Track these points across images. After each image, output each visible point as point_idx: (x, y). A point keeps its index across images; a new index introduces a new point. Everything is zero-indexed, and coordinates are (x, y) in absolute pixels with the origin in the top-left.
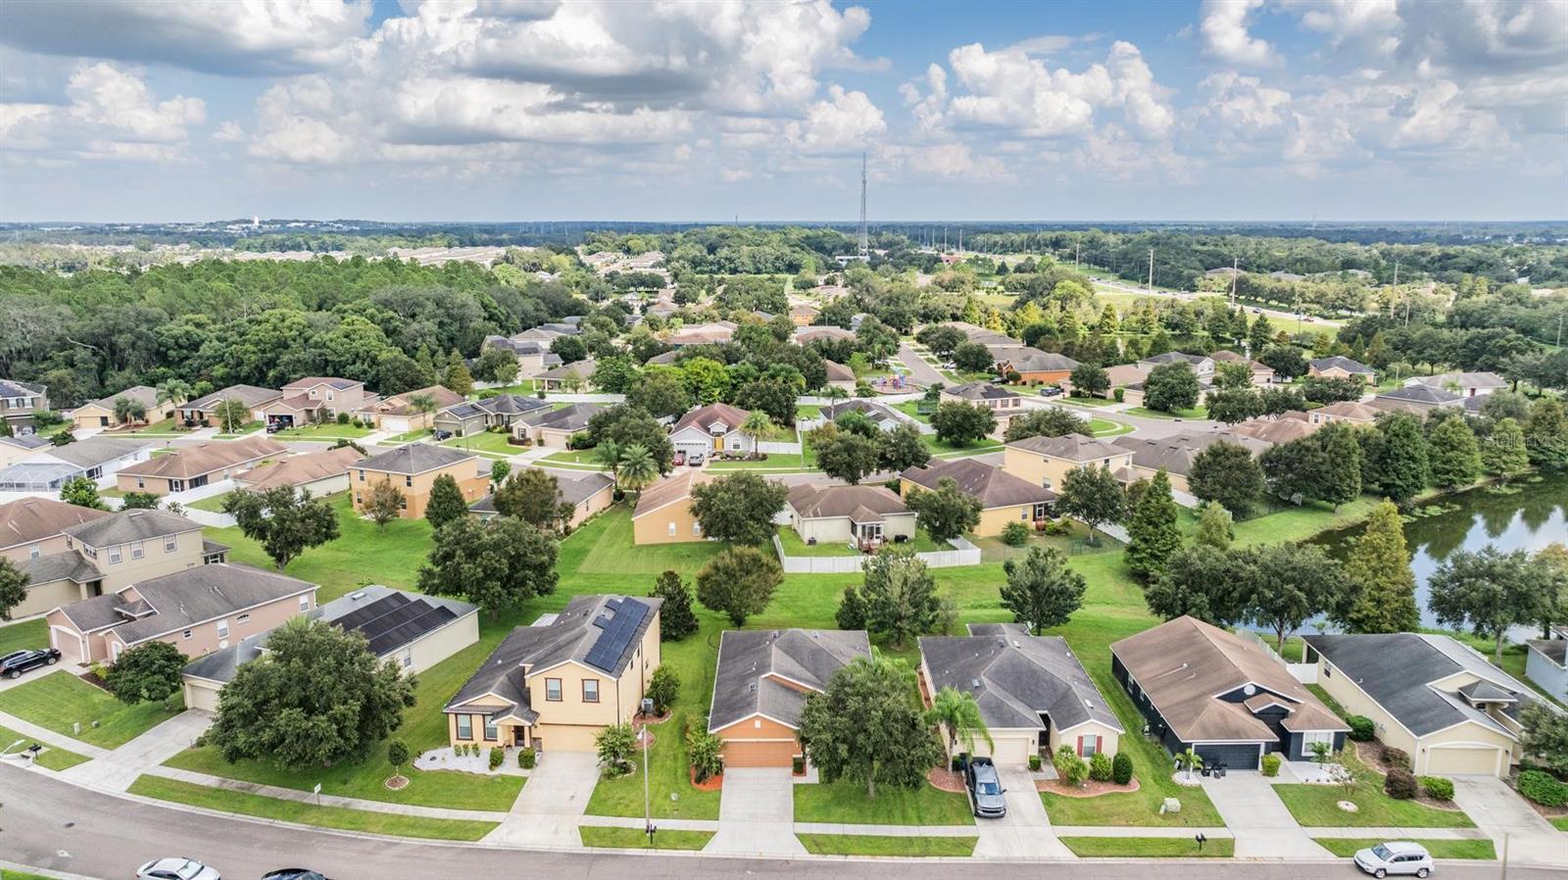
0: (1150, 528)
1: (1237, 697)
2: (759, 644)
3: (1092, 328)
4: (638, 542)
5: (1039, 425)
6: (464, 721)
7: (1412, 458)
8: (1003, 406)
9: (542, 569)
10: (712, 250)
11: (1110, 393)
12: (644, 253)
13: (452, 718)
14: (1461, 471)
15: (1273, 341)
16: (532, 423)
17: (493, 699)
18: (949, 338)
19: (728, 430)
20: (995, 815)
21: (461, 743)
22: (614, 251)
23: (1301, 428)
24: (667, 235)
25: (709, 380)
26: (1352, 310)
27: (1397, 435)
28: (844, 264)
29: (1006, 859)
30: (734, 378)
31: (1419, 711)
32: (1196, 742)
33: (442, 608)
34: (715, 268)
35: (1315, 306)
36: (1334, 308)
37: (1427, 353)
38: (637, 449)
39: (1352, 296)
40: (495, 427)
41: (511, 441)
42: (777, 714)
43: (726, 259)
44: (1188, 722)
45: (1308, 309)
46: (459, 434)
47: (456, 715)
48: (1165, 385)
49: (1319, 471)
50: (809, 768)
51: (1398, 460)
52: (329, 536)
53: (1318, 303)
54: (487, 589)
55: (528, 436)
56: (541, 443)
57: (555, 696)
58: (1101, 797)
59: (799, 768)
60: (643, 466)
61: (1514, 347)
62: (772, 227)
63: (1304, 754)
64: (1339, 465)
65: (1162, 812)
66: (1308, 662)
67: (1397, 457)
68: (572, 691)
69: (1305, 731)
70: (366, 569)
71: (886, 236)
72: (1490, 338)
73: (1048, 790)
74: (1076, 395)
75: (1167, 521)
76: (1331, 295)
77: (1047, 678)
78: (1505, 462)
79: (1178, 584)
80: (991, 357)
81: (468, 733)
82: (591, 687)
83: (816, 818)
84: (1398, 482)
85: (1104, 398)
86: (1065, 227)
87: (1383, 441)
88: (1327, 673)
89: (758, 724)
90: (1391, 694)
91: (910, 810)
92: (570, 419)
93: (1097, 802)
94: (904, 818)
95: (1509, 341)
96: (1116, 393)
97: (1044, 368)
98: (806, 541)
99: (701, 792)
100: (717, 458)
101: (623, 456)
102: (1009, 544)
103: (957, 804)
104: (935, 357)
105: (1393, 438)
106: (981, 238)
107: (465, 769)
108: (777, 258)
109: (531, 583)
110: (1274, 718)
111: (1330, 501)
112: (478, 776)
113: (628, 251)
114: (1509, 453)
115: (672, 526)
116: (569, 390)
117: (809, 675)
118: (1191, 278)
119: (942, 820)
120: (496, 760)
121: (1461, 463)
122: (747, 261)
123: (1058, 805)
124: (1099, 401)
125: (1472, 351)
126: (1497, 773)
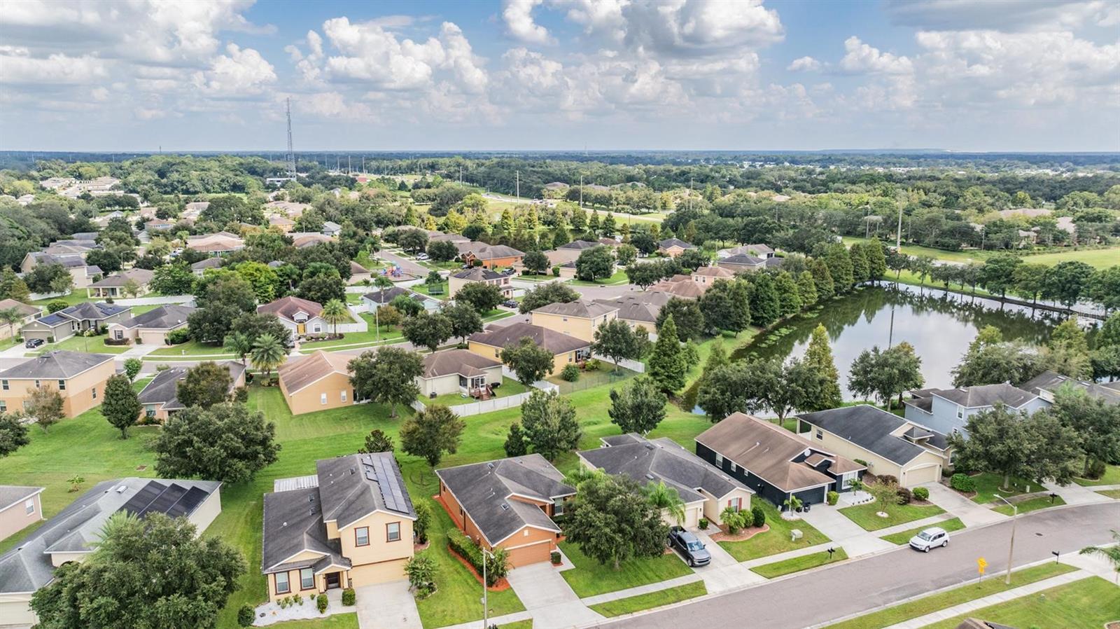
0: (666, 358)
1: (801, 459)
2: (481, 475)
3: (495, 226)
4: (294, 413)
5: (547, 295)
6: (282, 578)
7: (771, 300)
8: (505, 283)
9: (264, 442)
10: (162, 174)
11: (549, 271)
12: (95, 178)
13: (271, 578)
14: (791, 305)
15: (618, 230)
16: (128, 325)
17: (309, 554)
18: (415, 237)
19: (309, 317)
20: (704, 563)
21: (282, 597)
22: (65, 176)
23: (695, 286)
24: (114, 163)
25: (262, 279)
26: (649, 208)
27: (761, 286)
28: (279, 184)
29: (730, 591)
30: (280, 276)
31: (895, 450)
32: (792, 491)
33: (194, 488)
34: (169, 189)
35: (626, 206)
36: (638, 207)
37: (721, 234)
38: (266, 338)
39: (649, 199)
40: (83, 332)
41: (109, 342)
42: (536, 523)
43: (178, 182)
44: (783, 480)
45: (623, 209)
46: (51, 340)
47: (275, 574)
48: (592, 263)
49: (729, 312)
50: (564, 558)
51: (763, 302)
52: (22, 443)
53: (628, 204)
54: (230, 467)
55: (125, 336)
56: (139, 341)
57: (363, 542)
58: (754, 537)
59: (556, 560)
60: (275, 352)
61: (773, 228)
62: (208, 156)
63: (843, 488)
64: (738, 307)
65: (793, 539)
66: (801, 432)
67: (763, 300)
68: (378, 535)
69: (844, 474)
70: (57, 467)
71: (302, 162)
72: (758, 222)
73: (721, 540)
74: (525, 273)
75: (676, 353)
76: (636, 199)
77: (690, 465)
78: (807, 298)
79: (723, 393)
80: (457, 250)
81: (286, 588)
82: (393, 529)
83: (593, 592)
84: (764, 315)
85: (545, 274)
86: (434, 155)
87: (754, 290)
88: (819, 437)
89: (526, 533)
90: (873, 442)
91: (648, 573)
92: (164, 318)
93: (754, 542)
94: (648, 578)
95: (770, 224)
96: (554, 271)
97: (496, 256)
98: (428, 395)
99: (498, 593)
100: (303, 340)
101: (255, 344)
102: (568, 380)
103: (673, 561)
104: (402, 252)
105: (759, 288)
106: (374, 164)
107: (298, 617)
108: (223, 181)
109: (261, 456)
110: (825, 468)
111: (734, 331)
112: (313, 621)
113: (80, 177)
114: (808, 292)
115: (324, 396)
116: (129, 296)
117: (531, 491)
118: (539, 190)
119: (672, 575)
120: (322, 605)
121: (791, 300)
122: (197, 183)
123: (734, 548)
124: (544, 276)
125: (749, 231)
126: (936, 480)
